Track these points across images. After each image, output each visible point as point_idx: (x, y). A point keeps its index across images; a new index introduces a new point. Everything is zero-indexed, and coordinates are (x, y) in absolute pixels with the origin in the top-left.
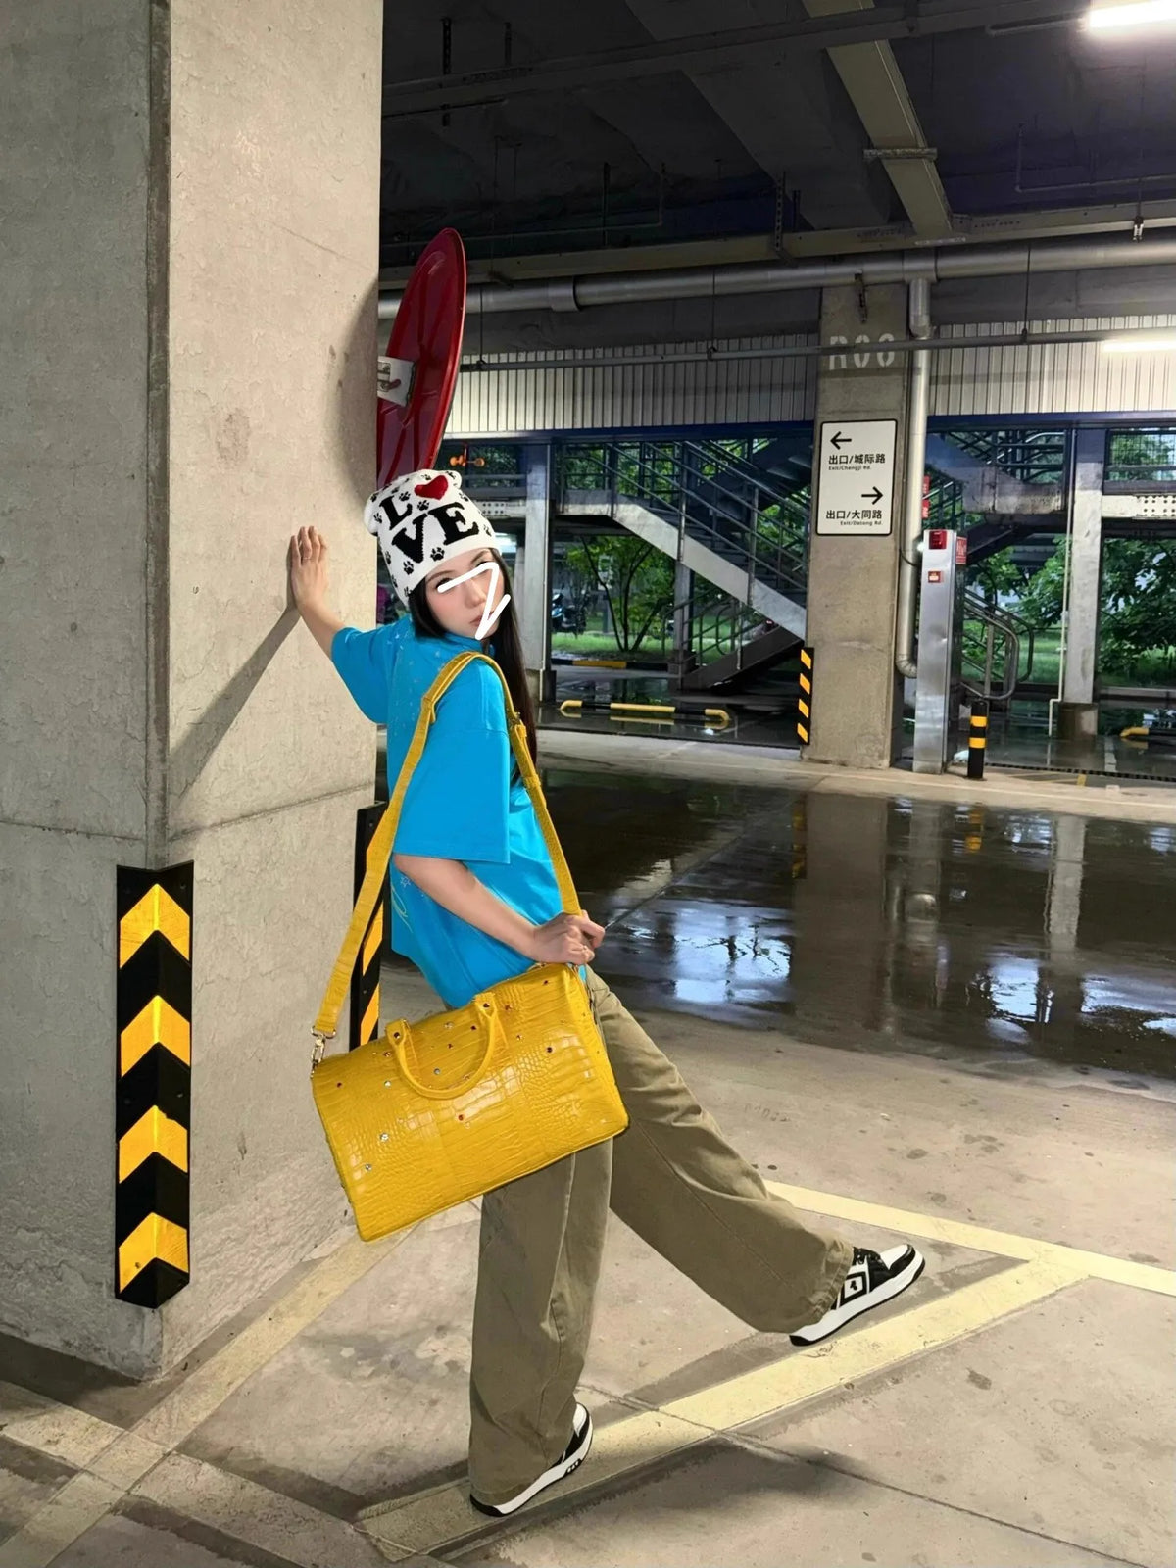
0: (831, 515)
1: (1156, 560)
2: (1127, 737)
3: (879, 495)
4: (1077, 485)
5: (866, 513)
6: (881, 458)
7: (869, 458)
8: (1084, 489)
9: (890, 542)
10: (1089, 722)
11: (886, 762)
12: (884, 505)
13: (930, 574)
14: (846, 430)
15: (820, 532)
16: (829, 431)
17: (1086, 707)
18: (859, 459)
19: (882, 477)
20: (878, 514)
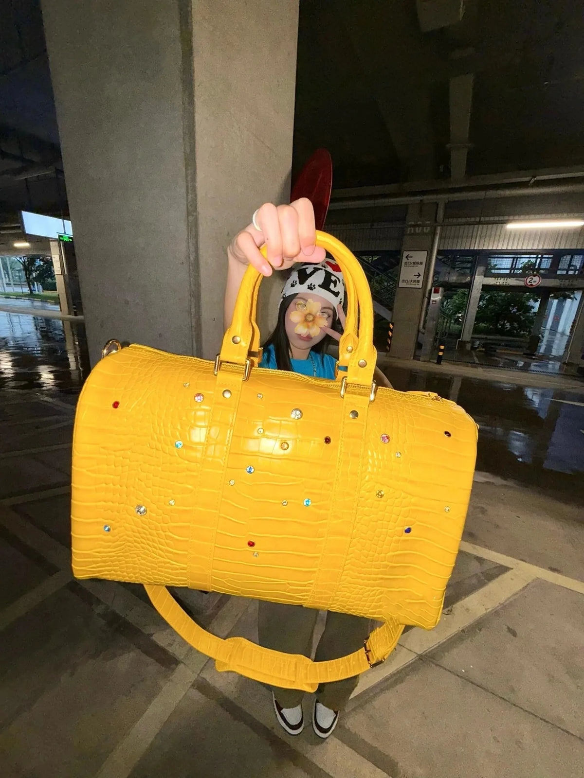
0: (403, 281)
1: (487, 297)
2: (478, 351)
3: (419, 275)
4: (476, 274)
5: (415, 281)
6: (421, 263)
7: (417, 263)
8: (478, 275)
9: (421, 291)
10: (468, 347)
11: (412, 358)
12: (421, 279)
13: (433, 301)
14: (411, 253)
15: (399, 286)
16: (405, 254)
17: (468, 342)
18: (414, 263)
19: (421, 269)
20: (418, 281)
